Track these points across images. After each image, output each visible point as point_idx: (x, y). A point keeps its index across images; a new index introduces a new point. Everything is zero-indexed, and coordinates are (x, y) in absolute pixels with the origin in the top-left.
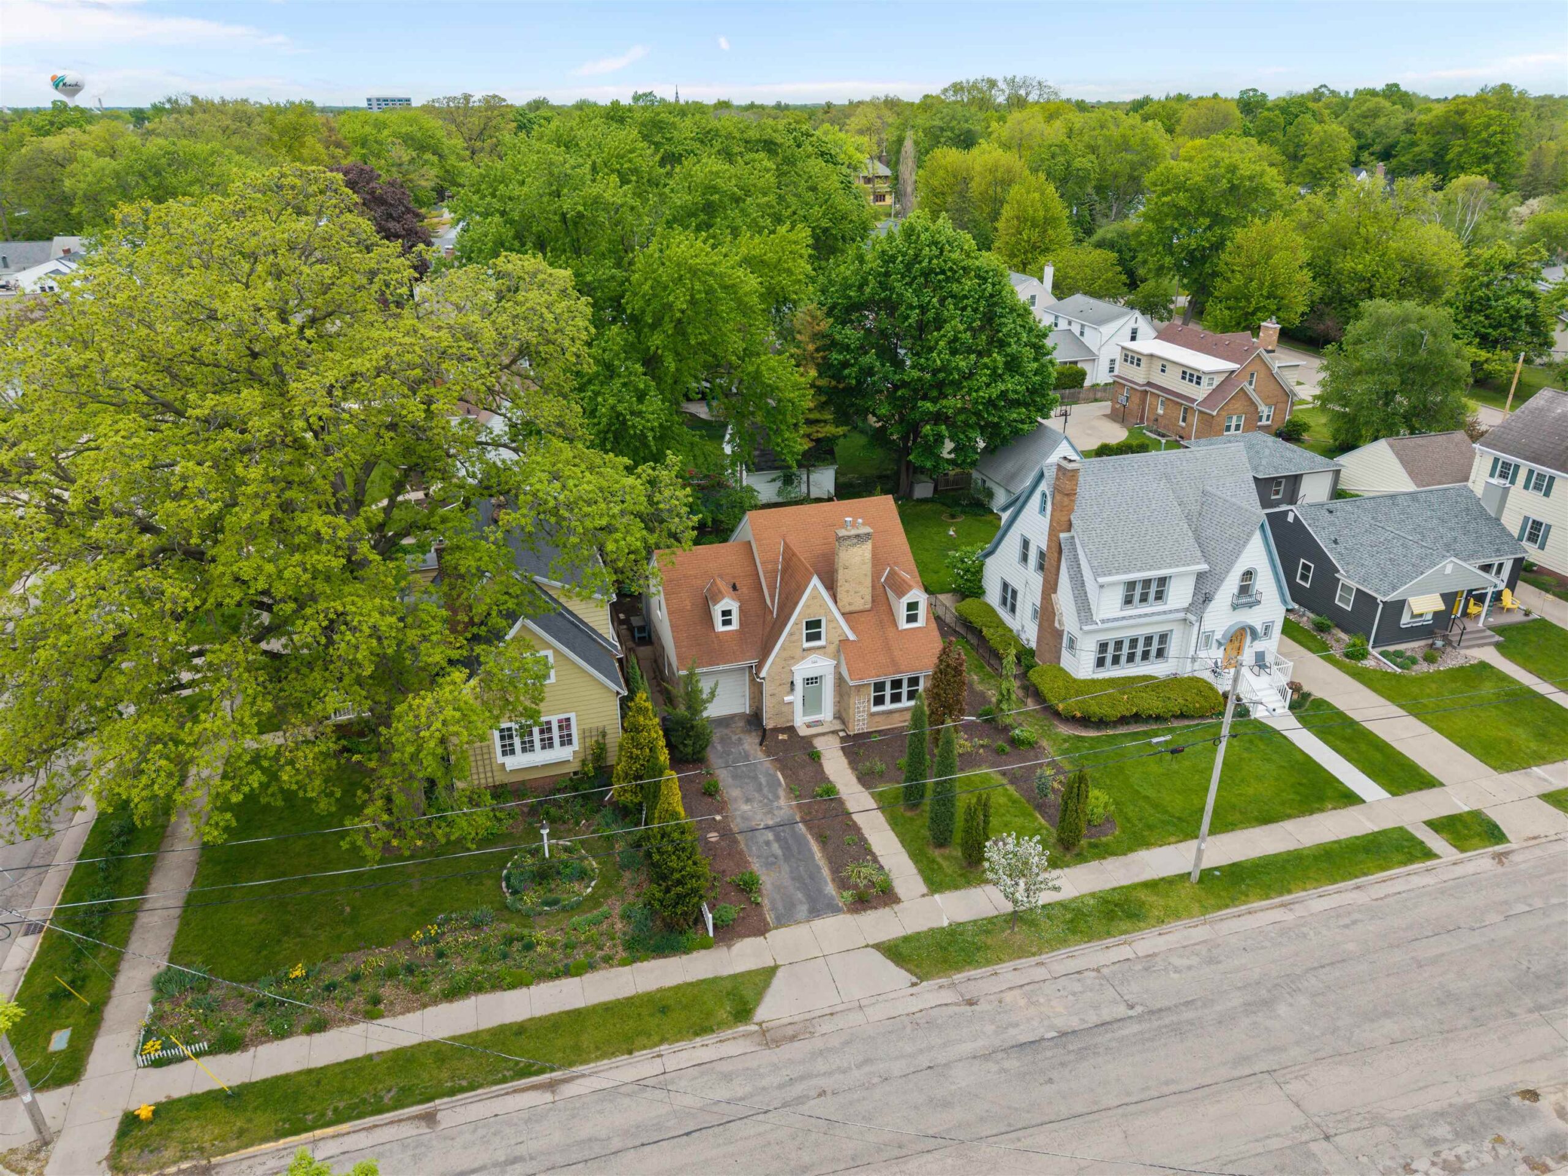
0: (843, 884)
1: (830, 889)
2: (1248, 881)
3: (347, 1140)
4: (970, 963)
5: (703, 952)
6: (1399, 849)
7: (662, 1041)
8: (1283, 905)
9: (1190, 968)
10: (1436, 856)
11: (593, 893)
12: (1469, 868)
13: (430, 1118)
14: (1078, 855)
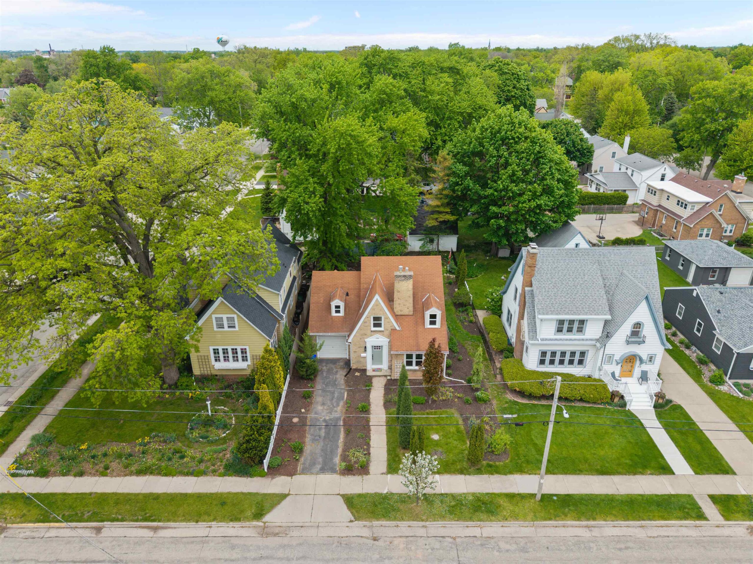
0: (344, 458)
1: (337, 460)
2: (571, 508)
3: (62, 531)
4: (384, 517)
5: (259, 478)
6: (682, 508)
7: (214, 520)
8: (587, 527)
9: (508, 551)
10: (706, 519)
11: (225, 437)
12: (726, 532)
13: (99, 530)
14: (478, 469)
